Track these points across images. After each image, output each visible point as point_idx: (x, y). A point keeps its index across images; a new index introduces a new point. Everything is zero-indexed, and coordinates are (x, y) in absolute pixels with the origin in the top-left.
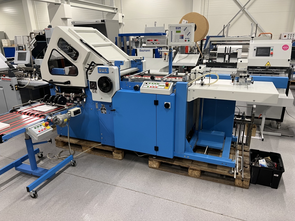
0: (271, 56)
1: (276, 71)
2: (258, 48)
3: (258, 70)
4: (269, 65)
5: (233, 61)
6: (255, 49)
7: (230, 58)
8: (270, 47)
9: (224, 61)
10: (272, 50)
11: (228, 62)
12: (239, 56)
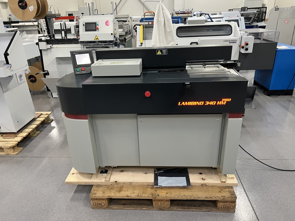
0: (98, 31)
1: (105, 45)
2: (86, 24)
3: (90, 45)
4: (97, 39)
5: (69, 37)
6: (84, 25)
7: (67, 35)
8: (96, 23)
9: (62, 37)
10: (98, 25)
11: (65, 38)
12: (73, 31)
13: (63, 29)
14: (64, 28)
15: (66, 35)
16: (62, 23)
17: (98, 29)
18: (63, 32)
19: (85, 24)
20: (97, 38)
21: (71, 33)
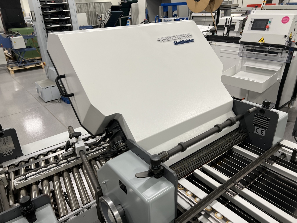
0: (267, 31)
1: (271, 49)
2: (255, 20)
3: (252, 47)
4: (263, 41)
5: (232, 34)
6: (251, 22)
7: (230, 31)
8: (269, 19)
9: (224, 34)
10: (270, 23)
11: (227, 36)
12: (237, 29)
13: (227, 25)
14: (229, 25)
15: (228, 32)
16: (228, 18)
17: (268, 28)
18: (226, 29)
19: (253, 21)
20: (262, 39)
21: (234, 30)
